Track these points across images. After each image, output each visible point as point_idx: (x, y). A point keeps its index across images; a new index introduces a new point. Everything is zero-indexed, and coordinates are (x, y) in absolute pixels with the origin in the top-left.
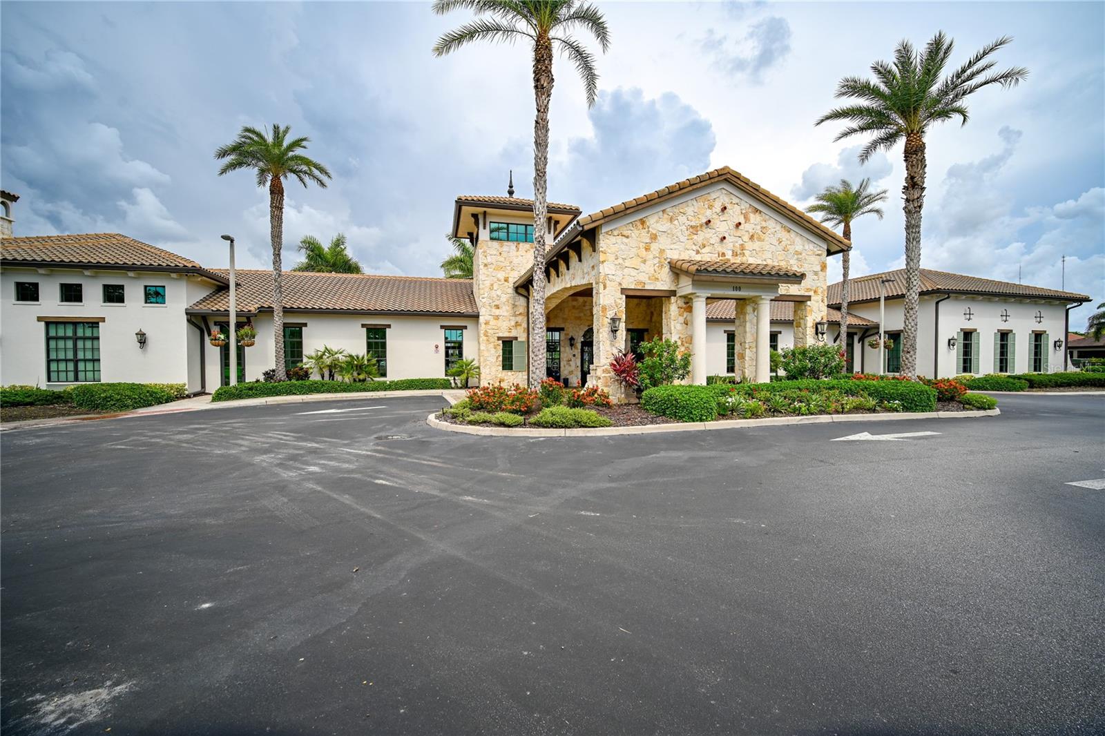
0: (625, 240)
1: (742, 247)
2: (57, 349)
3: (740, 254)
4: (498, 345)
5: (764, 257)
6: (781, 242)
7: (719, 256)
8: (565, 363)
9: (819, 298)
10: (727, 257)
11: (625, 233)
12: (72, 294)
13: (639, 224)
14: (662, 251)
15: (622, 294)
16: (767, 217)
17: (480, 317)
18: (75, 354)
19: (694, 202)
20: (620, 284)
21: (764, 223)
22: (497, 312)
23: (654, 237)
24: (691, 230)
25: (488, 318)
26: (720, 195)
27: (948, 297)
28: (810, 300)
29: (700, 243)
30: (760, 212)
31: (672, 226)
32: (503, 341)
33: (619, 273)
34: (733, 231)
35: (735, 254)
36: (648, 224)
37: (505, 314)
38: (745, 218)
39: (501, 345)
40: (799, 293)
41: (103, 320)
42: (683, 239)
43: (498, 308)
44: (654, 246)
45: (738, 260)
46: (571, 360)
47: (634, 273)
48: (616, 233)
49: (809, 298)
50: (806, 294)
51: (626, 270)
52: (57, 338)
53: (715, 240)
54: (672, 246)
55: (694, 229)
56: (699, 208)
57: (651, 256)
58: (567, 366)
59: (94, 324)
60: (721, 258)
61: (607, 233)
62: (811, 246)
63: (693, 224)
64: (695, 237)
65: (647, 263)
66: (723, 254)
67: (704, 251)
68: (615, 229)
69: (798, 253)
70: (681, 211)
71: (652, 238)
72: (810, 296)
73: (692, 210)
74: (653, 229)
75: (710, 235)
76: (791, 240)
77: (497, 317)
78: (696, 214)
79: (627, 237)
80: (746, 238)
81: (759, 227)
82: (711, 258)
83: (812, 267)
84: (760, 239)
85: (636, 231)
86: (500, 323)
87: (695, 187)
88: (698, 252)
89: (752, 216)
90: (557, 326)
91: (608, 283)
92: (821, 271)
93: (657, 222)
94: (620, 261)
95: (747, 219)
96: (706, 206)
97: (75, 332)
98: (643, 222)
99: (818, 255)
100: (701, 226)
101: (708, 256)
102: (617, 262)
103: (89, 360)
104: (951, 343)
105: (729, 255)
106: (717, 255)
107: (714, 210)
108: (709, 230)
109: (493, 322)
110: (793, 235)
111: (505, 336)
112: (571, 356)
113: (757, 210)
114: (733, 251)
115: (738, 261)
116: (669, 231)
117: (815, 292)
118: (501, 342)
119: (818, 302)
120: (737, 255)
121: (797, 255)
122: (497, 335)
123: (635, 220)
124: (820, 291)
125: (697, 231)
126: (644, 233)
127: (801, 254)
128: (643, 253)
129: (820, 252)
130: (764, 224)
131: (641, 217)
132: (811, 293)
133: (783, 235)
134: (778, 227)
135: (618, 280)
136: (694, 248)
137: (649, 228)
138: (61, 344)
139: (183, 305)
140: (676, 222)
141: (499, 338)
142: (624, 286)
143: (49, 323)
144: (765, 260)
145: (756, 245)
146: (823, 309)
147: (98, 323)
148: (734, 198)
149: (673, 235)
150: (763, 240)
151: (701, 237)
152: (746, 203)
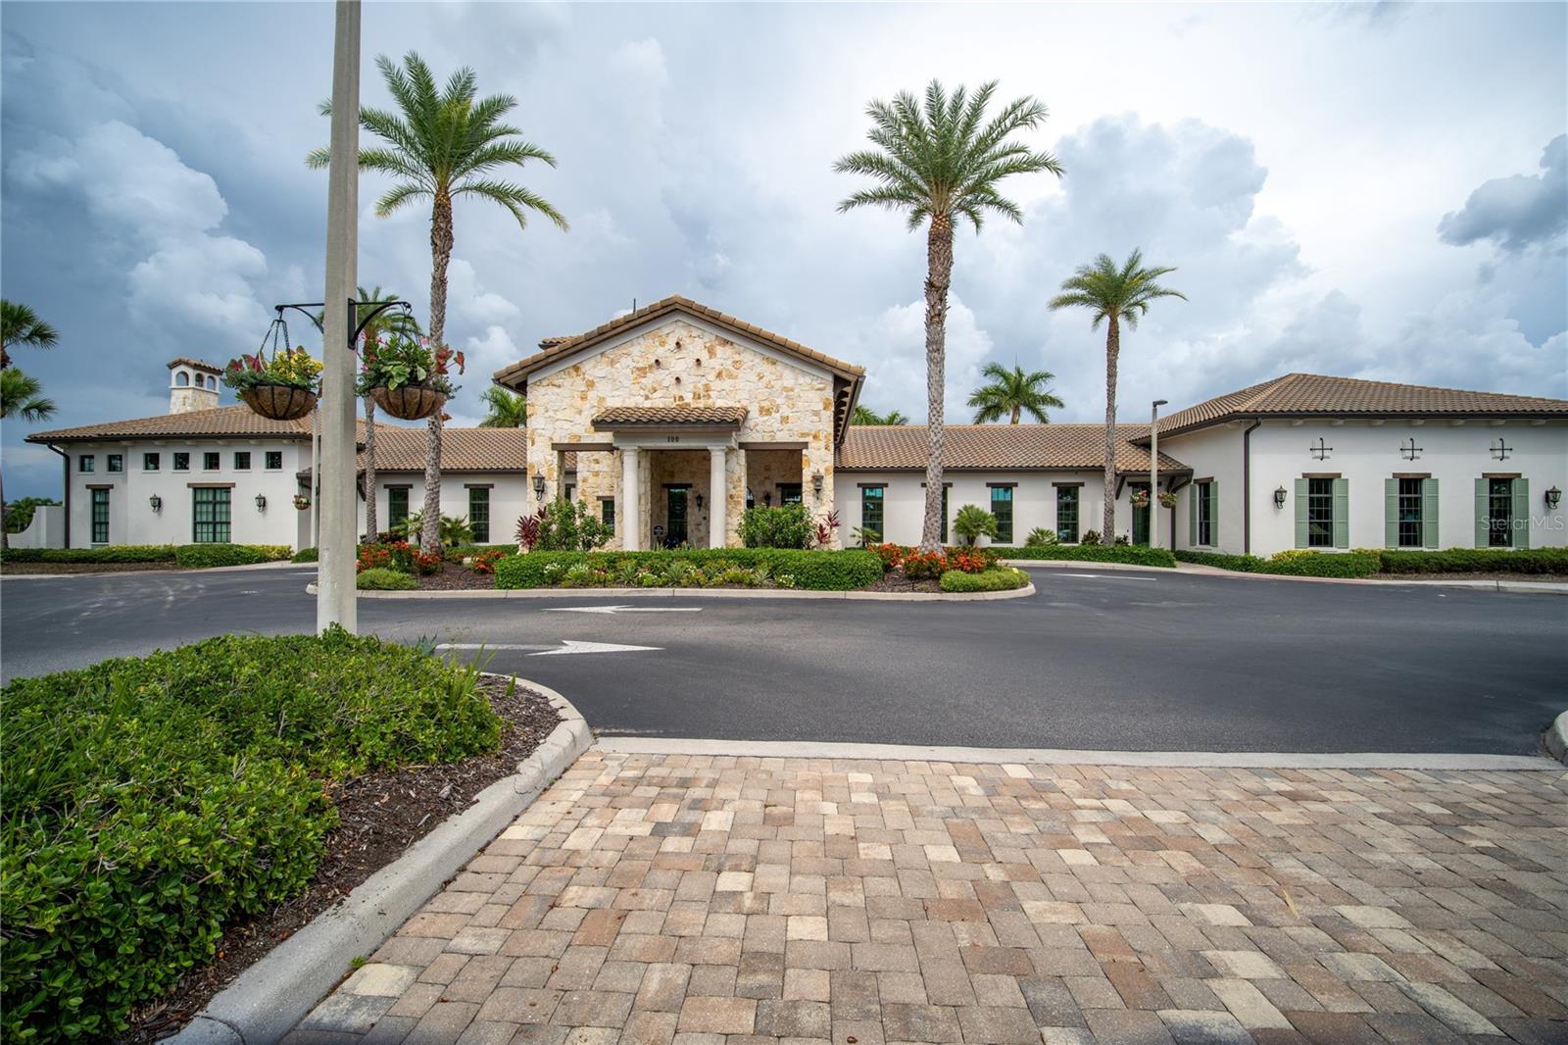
0: (556, 389)
1: (707, 388)
2: (201, 513)
3: (704, 396)
4: (599, 506)
5: (737, 398)
6: (762, 378)
7: (675, 400)
8: (694, 528)
9: (821, 444)
10: (686, 401)
11: (556, 382)
12: (212, 462)
13: (572, 370)
14: (602, 400)
15: (553, 449)
16: (742, 349)
17: (578, 474)
18: (214, 518)
19: (641, 340)
20: (551, 439)
21: (738, 356)
22: (597, 467)
23: (591, 384)
24: (638, 372)
25: (585, 474)
26: (674, 330)
27: (1258, 424)
28: (807, 448)
29: (650, 387)
30: (732, 344)
31: (613, 370)
32: (604, 502)
33: (549, 426)
34: (695, 370)
35: (696, 396)
36: (583, 370)
37: (606, 469)
38: (709, 352)
39: (601, 506)
40: (790, 440)
41: (234, 485)
42: (627, 383)
43: (598, 463)
44: (591, 394)
45: (701, 404)
46: (700, 524)
47: (567, 425)
48: (545, 383)
49: (806, 445)
50: (801, 440)
51: (558, 423)
52: (202, 503)
53: (670, 381)
54: (614, 393)
55: (642, 371)
56: (647, 346)
57: (588, 406)
58: (696, 532)
59: (227, 489)
60: (678, 402)
61: (535, 384)
62: (808, 380)
63: (640, 365)
64: (643, 380)
65: (583, 414)
66: (681, 398)
67: (655, 395)
68: (544, 379)
69: (786, 389)
70: (625, 352)
71: (588, 386)
72: (807, 443)
73: (639, 349)
74: (590, 375)
75: (664, 377)
76: (778, 374)
77: (596, 474)
78: (643, 355)
79: (559, 386)
80: (712, 376)
81: (730, 362)
82: (664, 403)
83: (809, 406)
84: (730, 376)
85: (568, 379)
86: (599, 480)
87: (632, 324)
88: (647, 398)
89: (719, 350)
90: (683, 482)
91: (537, 439)
92: (825, 409)
93: (594, 367)
94: (551, 413)
95: (711, 352)
96: (657, 343)
97: (215, 497)
98: (576, 368)
99: (819, 389)
100: (651, 367)
101: (661, 401)
102: (547, 415)
103: (224, 523)
104: (1278, 498)
105: (689, 398)
106: (673, 399)
107: (667, 347)
108: (661, 371)
109: (592, 480)
110: (779, 368)
111: (604, 495)
112: (700, 519)
113: (727, 342)
114: (694, 394)
115: (701, 406)
116: (609, 377)
117: (815, 437)
118: (601, 502)
119: (819, 449)
120: (699, 398)
121: (787, 391)
122: (596, 494)
123: (565, 367)
124: (822, 436)
125: (646, 373)
126: (578, 380)
127: (792, 390)
128: (578, 402)
129: (822, 386)
130: (737, 358)
131: (574, 363)
132: (809, 439)
133: (766, 369)
134: (758, 360)
135: (548, 434)
136: (642, 392)
137: (584, 374)
138: (204, 507)
139: (296, 470)
140: (617, 365)
141: (599, 498)
142: (556, 441)
143: (197, 489)
144: (739, 402)
145: (727, 384)
146: (827, 459)
147: (230, 488)
148: (692, 329)
149: (615, 381)
150: (736, 377)
151: (649, 380)
152: (710, 335)
